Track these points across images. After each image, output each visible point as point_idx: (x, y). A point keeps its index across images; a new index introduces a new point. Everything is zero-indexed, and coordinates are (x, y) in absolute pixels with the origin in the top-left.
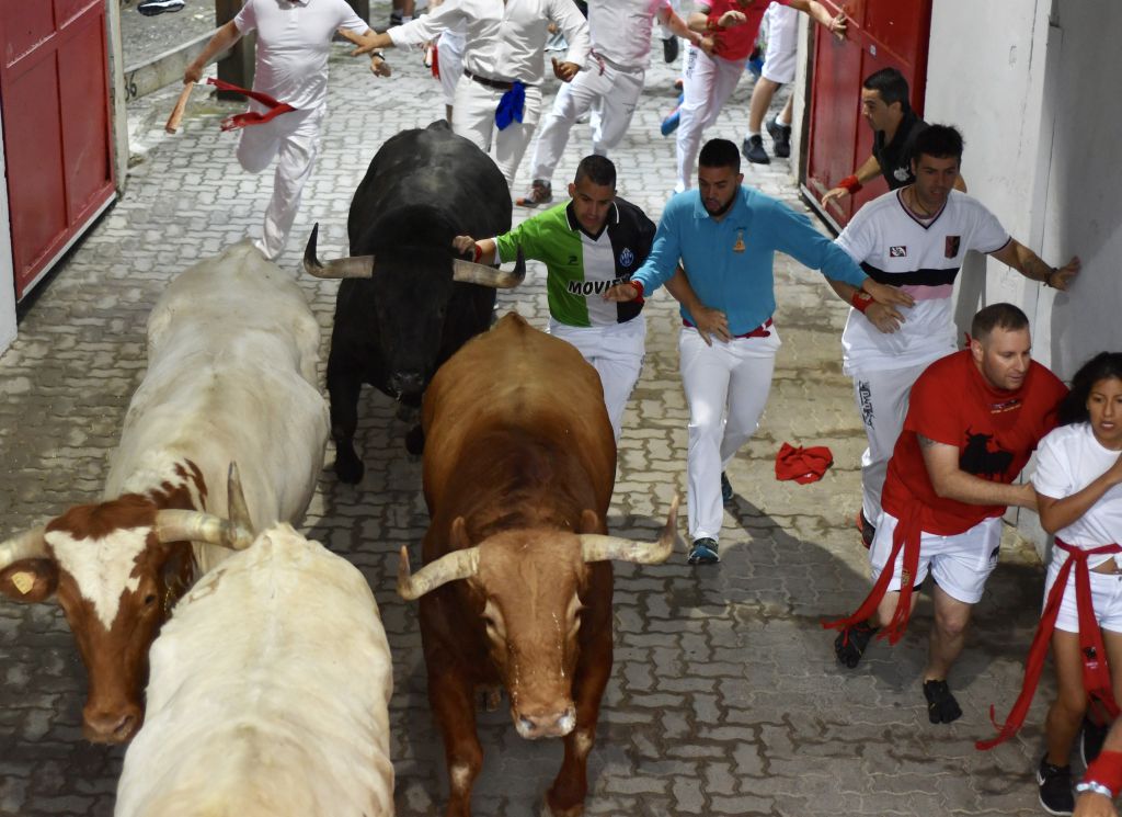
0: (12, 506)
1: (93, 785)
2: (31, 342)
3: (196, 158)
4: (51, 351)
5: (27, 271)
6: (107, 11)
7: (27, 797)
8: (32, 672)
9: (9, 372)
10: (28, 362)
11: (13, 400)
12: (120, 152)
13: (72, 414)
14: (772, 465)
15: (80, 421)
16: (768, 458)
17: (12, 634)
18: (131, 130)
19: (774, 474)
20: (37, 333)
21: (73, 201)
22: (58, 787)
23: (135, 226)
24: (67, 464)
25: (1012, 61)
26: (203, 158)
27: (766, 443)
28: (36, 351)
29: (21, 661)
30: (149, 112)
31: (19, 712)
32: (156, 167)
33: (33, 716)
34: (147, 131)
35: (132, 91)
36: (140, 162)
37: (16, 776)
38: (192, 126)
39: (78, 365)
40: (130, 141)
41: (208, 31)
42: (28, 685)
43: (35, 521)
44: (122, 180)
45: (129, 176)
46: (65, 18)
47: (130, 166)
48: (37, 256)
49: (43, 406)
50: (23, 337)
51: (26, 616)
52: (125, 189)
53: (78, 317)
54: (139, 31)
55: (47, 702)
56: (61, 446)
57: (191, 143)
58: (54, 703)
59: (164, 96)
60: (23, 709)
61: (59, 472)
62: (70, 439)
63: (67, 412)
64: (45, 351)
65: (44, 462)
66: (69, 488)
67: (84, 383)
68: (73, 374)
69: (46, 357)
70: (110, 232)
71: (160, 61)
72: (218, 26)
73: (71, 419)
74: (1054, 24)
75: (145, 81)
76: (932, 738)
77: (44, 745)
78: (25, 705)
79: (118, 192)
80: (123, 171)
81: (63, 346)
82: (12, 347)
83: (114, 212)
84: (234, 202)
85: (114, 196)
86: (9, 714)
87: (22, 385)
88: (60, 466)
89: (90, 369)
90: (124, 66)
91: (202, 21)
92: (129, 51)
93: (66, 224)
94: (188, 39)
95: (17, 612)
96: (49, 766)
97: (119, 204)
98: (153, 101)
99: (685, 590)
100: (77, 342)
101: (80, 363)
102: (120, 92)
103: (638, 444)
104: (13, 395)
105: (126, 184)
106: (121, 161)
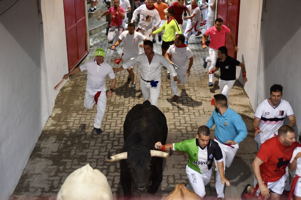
0: (68, 111)
1: (83, 163)
2: (72, 81)
3: (102, 46)
4: (75, 82)
5: (71, 67)
6: (86, 19)
7: (71, 166)
8: (72, 142)
9: (68, 86)
10: (71, 84)
11: (68, 91)
12: (88, 45)
13: (79, 94)
14: (210, 102)
15: (81, 95)
16: (210, 101)
17: (68, 135)
18: (90, 41)
19: (211, 104)
20: (73, 79)
21: (80, 54)
22: (77, 163)
23: (91, 59)
24: (79, 103)
25: (254, 27)
26: (104, 46)
27: (209, 98)
28: (73, 82)
29: (70, 140)
30: (93, 38)
31: (69, 150)
32: (95, 48)
33: (72, 150)
34: (93, 41)
35: (91, 34)
36: (92, 47)
37: (69, 162)
38: (102, 40)
39: (81, 85)
40: (90, 43)
41: (104, 23)
42: (71, 145)
43: (73, 114)
44: (89, 50)
45: (90, 50)
46: (78, 21)
47: (90, 48)
48: (73, 65)
49: (74, 92)
50: (70, 80)
51: (71, 132)
52: (89, 52)
53: (80, 76)
54: (92, 23)
55: (75, 148)
56: (77, 100)
57: (102, 43)
58: (76, 148)
59: (97, 35)
60: (70, 149)
61: (77, 105)
62: (79, 98)
63: (78, 93)
64: (74, 82)
65: (74, 103)
66: (79, 108)
67: (82, 88)
68: (80, 86)
69: (74, 83)
70: (86, 60)
71: (96, 28)
72: (106, 22)
73: (79, 95)
74: (262, 20)
75: (93, 32)
76: (241, 153)
77: (74, 156)
78: (71, 148)
79: (88, 52)
80: (89, 49)
81: (78, 81)
82: (68, 81)
83: (87, 56)
84: (110, 54)
85: (87, 53)
86: (68, 150)
87: (70, 88)
88: (77, 104)
89: (83, 85)
90: (89, 29)
91: (103, 21)
92: (90, 26)
93: (78, 59)
94: (101, 24)
95: (69, 131)
96: (75, 160)
97: (88, 55)
98: (94, 36)
99: (195, 126)
100: (80, 80)
101: (81, 84)
102: (88, 34)
103: (185, 99)
104: (68, 90)
105: (89, 51)
106: (88, 47)
